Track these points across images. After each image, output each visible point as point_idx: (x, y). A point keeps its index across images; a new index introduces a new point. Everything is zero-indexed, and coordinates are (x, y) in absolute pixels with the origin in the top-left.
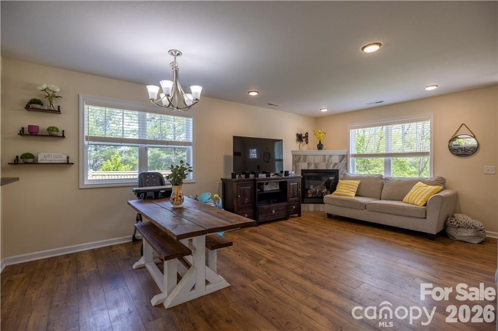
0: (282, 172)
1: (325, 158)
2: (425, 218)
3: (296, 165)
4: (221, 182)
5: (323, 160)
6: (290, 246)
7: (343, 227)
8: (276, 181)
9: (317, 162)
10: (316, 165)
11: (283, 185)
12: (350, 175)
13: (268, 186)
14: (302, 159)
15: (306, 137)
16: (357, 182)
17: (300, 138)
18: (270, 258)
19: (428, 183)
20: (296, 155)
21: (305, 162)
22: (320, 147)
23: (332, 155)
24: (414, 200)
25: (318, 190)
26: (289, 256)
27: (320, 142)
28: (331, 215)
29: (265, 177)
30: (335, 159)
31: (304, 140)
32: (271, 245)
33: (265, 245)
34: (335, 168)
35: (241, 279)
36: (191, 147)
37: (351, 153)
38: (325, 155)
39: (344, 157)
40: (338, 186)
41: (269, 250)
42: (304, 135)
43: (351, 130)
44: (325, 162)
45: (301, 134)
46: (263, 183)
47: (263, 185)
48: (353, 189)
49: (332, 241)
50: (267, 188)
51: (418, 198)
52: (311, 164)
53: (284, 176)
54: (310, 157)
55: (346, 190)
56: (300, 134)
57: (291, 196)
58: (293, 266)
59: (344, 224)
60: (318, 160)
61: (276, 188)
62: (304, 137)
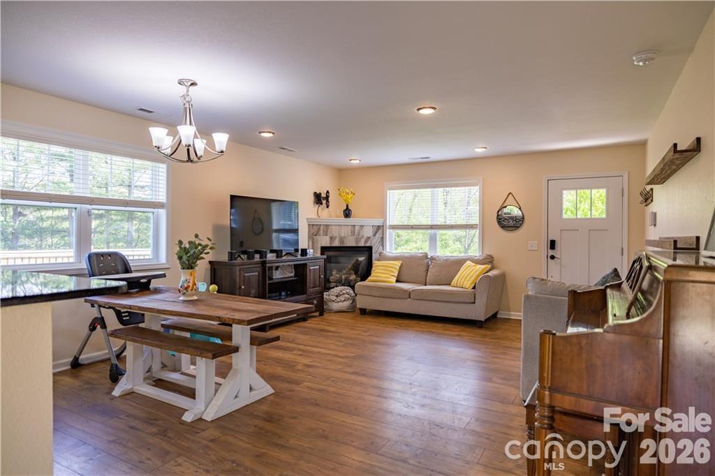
0: (297, 250)
1: (354, 229)
2: (474, 303)
3: (313, 239)
4: (209, 266)
5: (352, 232)
7: (383, 324)
8: (291, 263)
9: (343, 235)
10: (342, 240)
11: (301, 269)
12: (388, 254)
13: (278, 272)
14: (321, 232)
15: (327, 198)
16: (398, 264)
17: (319, 199)
19: (477, 262)
20: (313, 225)
21: (326, 235)
22: (347, 213)
23: (363, 226)
24: (463, 283)
25: (343, 277)
27: (347, 206)
28: (365, 310)
29: (275, 258)
30: (368, 232)
31: (324, 202)
34: (368, 245)
37: (388, 224)
38: (354, 226)
39: (379, 229)
40: (373, 269)
42: (324, 195)
43: (388, 192)
44: (354, 235)
45: (320, 193)
46: (272, 267)
47: (272, 270)
48: (392, 272)
50: (277, 275)
51: (467, 279)
52: (335, 237)
53: (299, 257)
54: (333, 227)
55: (384, 274)
56: (318, 192)
57: (312, 286)
59: (383, 320)
60: (345, 232)
61: (290, 274)
62: (324, 198)
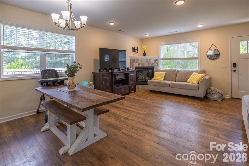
0: (126, 68)
1: (147, 60)
2: (198, 90)
3: (132, 64)
4: (92, 74)
5: (146, 61)
6: (134, 109)
7: (159, 97)
8: (123, 73)
9: (143, 63)
10: (143, 64)
11: (127, 75)
12: (160, 69)
13: (118, 76)
14: (135, 61)
15: (137, 49)
16: (164, 73)
17: (134, 50)
18: (126, 117)
19: (198, 73)
20: (132, 59)
21: (137, 63)
22: (145, 54)
23: (150, 59)
24: (193, 81)
25: (143, 78)
26: (136, 114)
27: (145, 52)
28: (152, 90)
29: (117, 71)
30: (152, 61)
31: (136, 51)
32: (124, 109)
33: (121, 109)
34: (152, 66)
35: (113, 131)
36: (74, 54)
37: (160, 58)
38: (147, 59)
39: (157, 60)
40: (154, 75)
41: (124, 112)
42: (136, 48)
43: (160, 46)
44: (147, 63)
45: (135, 48)
46: (116, 74)
47: (116, 75)
48: (162, 76)
49: (156, 105)
50: (118, 78)
51: (195, 80)
52: (140, 63)
53: (127, 71)
54: (139, 60)
55: (159, 77)
56: (134, 47)
57: (131, 81)
58: (140, 120)
59: (158, 95)
60: (144, 61)
61: (123, 77)
62: (136, 49)
